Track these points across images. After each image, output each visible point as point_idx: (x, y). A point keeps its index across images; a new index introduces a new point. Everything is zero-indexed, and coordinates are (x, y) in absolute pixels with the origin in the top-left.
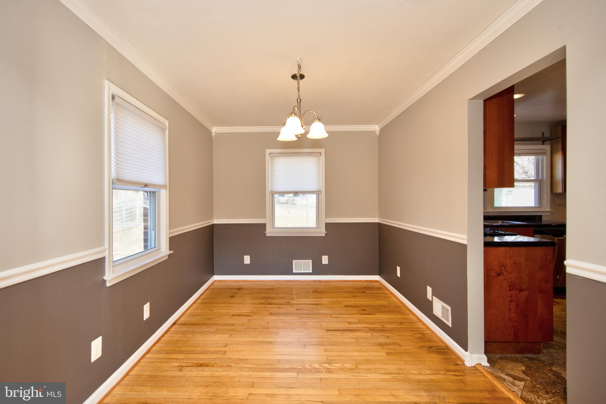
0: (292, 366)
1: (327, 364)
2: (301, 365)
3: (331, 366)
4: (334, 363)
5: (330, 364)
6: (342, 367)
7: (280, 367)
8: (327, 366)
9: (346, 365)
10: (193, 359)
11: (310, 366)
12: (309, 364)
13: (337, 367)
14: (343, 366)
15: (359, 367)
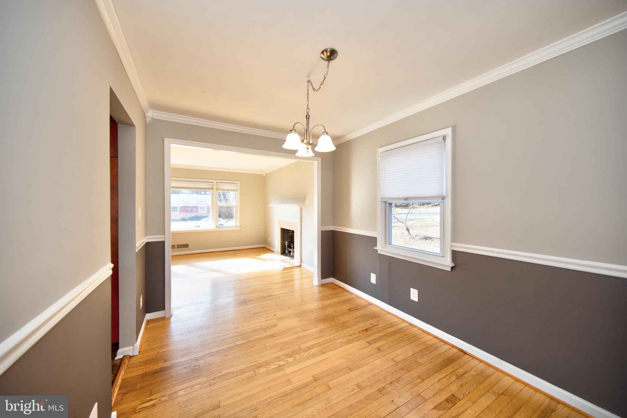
0: (308, 352)
1: (282, 364)
2: (303, 356)
3: (278, 364)
4: (276, 368)
5: (280, 366)
6: (268, 366)
7: (317, 348)
8: (282, 363)
9: (265, 370)
10: (376, 333)
11: (295, 358)
12: (297, 359)
13: (273, 365)
14: (268, 368)
15: (253, 372)
